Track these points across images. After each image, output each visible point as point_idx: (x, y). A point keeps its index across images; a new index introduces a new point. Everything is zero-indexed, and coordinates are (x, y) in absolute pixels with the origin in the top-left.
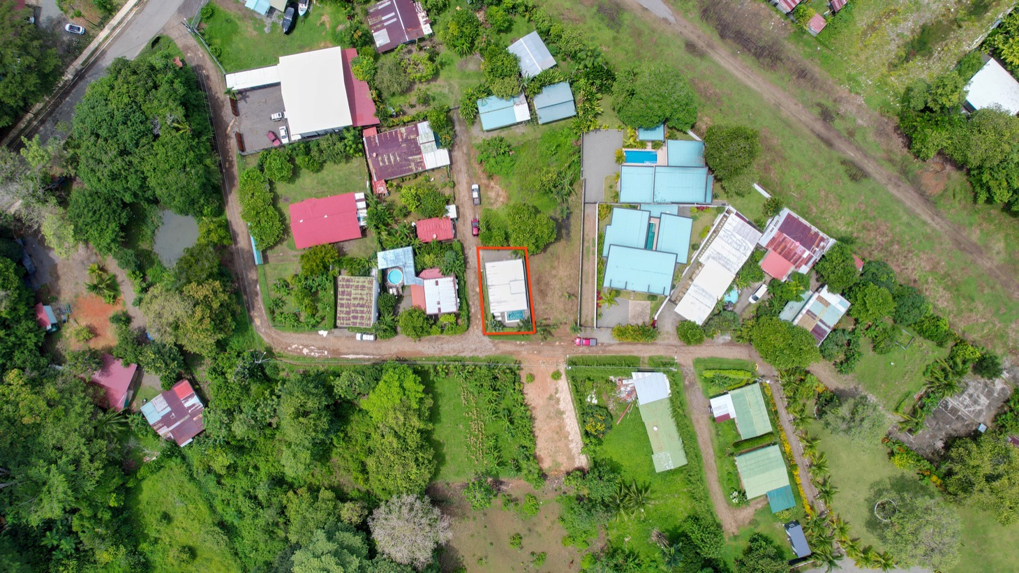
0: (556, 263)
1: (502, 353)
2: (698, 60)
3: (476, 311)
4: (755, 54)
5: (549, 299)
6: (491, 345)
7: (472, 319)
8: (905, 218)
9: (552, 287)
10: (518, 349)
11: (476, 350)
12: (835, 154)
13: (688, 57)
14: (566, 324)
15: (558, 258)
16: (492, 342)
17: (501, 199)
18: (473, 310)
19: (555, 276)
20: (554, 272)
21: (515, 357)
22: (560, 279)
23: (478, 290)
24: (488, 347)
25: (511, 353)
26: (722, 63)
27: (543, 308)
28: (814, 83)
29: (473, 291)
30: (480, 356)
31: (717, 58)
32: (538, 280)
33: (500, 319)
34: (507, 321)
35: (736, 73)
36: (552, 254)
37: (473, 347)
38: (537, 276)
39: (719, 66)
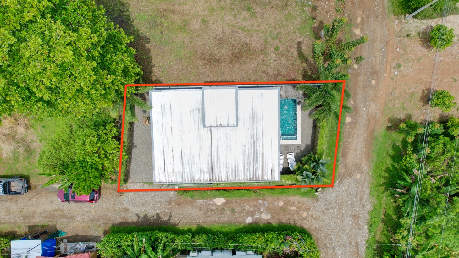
0: (176, 18)
1: (368, 156)
3: (268, 210)
5: (255, 42)
6: (348, 181)
7: (285, 219)
9: (228, 31)
10: (362, 121)
11: (356, 217)
14: (314, 8)
15: (163, 13)
16: (343, 178)
17: (21, 130)
18: (266, 217)
19: (204, 22)
20: (195, 25)
21: (381, 130)
22: (212, 11)
23: (220, 201)
24: (353, 188)
25: (372, 137)
27: (273, 56)
29: (221, 210)
30: (369, 207)
32: (210, 61)
33: (291, 158)
34: (299, 141)
36: (155, 25)
37: (349, 222)
38: (201, 63)
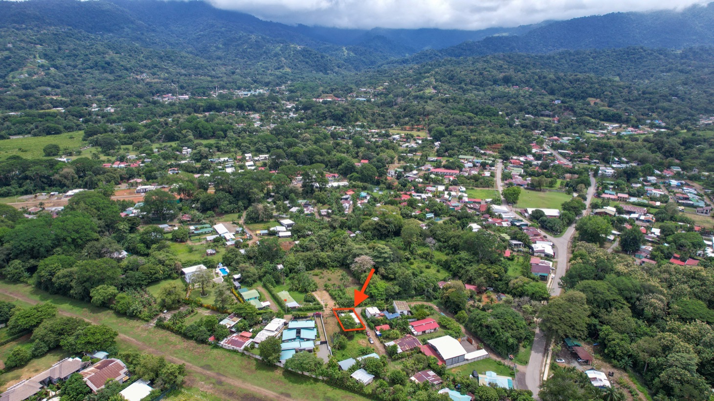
2: (284, 391)
4: (255, 398)
8: (185, 357)
12: (217, 371)
13: (289, 392)
26: (272, 392)
28: (225, 392)
31: (274, 394)
35: (265, 390)
39: (273, 391)
